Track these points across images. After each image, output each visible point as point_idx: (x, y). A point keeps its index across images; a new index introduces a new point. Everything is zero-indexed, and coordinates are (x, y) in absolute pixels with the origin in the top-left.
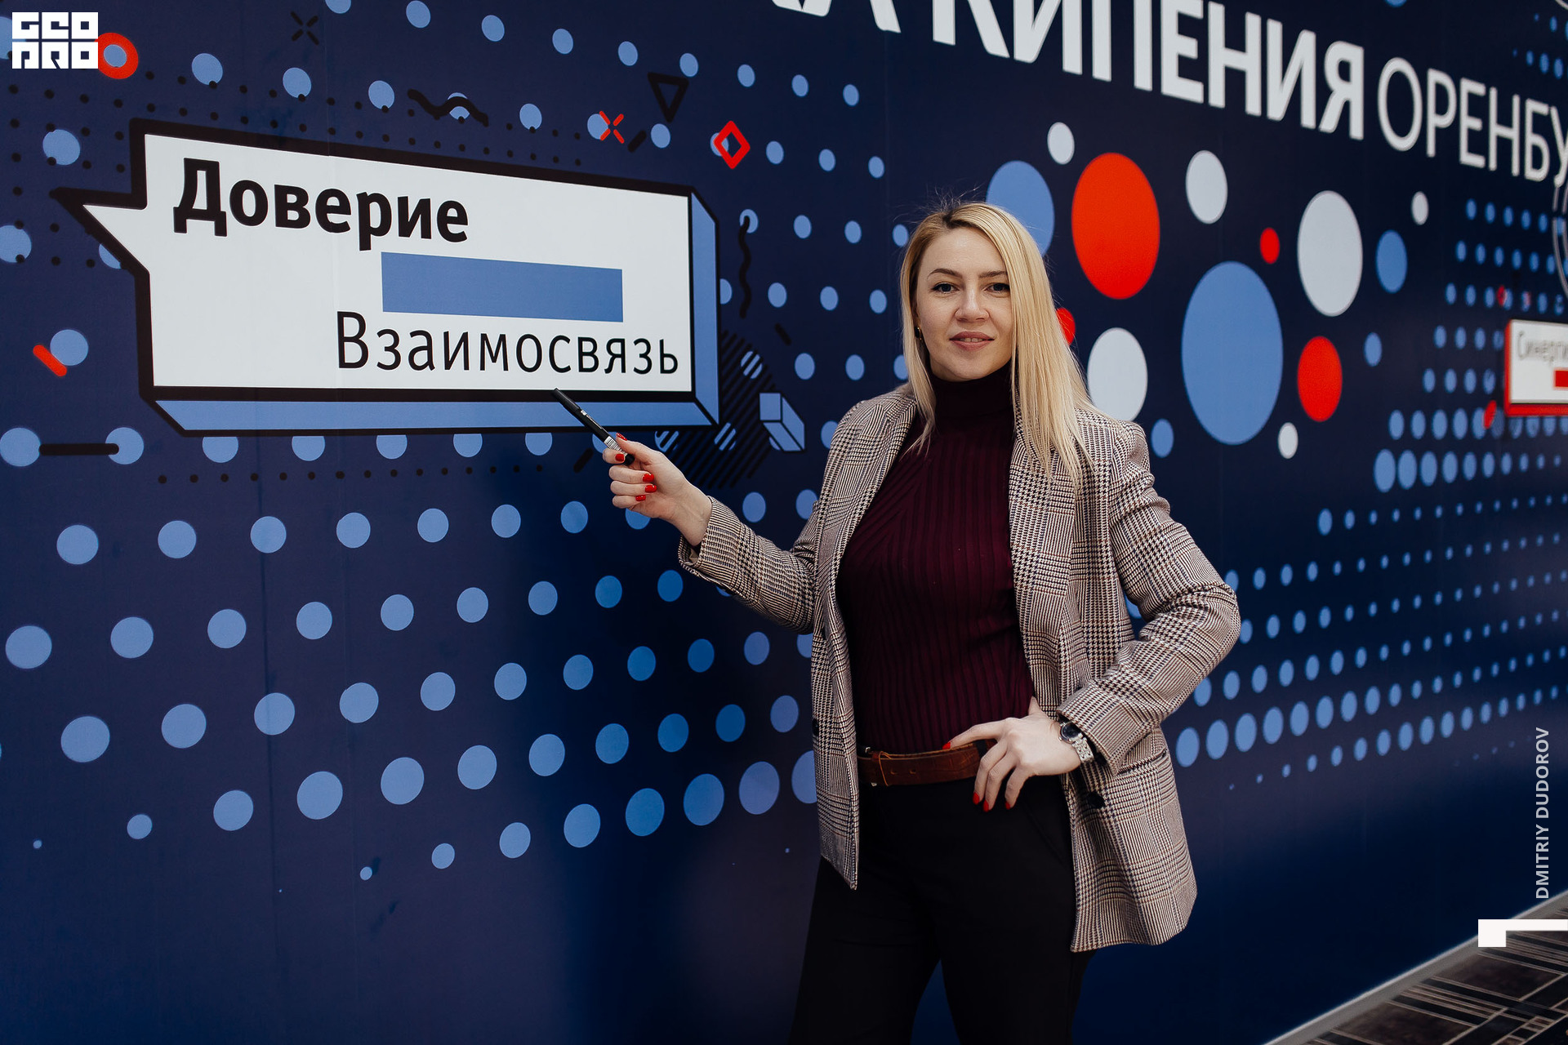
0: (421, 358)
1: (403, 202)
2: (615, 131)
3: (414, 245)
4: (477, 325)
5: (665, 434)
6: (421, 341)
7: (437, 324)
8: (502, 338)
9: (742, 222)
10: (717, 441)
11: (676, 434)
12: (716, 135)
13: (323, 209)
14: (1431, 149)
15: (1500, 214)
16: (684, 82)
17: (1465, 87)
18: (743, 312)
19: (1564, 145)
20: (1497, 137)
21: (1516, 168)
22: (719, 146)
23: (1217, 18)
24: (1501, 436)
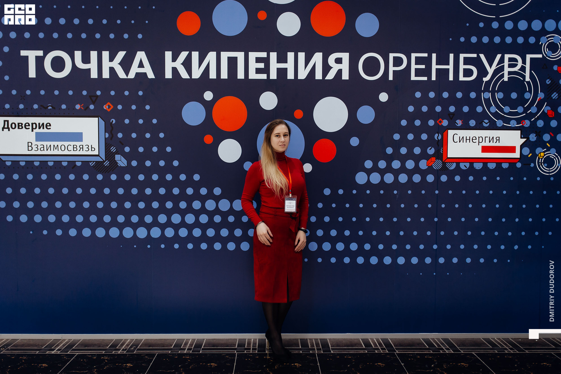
0: (42, 149)
1: (39, 124)
2: (81, 107)
3: (41, 130)
4: (52, 143)
5: (92, 162)
6: (43, 146)
7: (45, 143)
8: (58, 145)
9: (111, 121)
10: (104, 164)
11: (95, 162)
12: (105, 105)
13: (25, 126)
14: (391, 78)
15: (439, 95)
16: (97, 96)
17: (414, 56)
18: (111, 139)
19: (491, 66)
20: (436, 69)
21: (451, 78)
22: (105, 107)
23: (273, 56)
24: (439, 168)
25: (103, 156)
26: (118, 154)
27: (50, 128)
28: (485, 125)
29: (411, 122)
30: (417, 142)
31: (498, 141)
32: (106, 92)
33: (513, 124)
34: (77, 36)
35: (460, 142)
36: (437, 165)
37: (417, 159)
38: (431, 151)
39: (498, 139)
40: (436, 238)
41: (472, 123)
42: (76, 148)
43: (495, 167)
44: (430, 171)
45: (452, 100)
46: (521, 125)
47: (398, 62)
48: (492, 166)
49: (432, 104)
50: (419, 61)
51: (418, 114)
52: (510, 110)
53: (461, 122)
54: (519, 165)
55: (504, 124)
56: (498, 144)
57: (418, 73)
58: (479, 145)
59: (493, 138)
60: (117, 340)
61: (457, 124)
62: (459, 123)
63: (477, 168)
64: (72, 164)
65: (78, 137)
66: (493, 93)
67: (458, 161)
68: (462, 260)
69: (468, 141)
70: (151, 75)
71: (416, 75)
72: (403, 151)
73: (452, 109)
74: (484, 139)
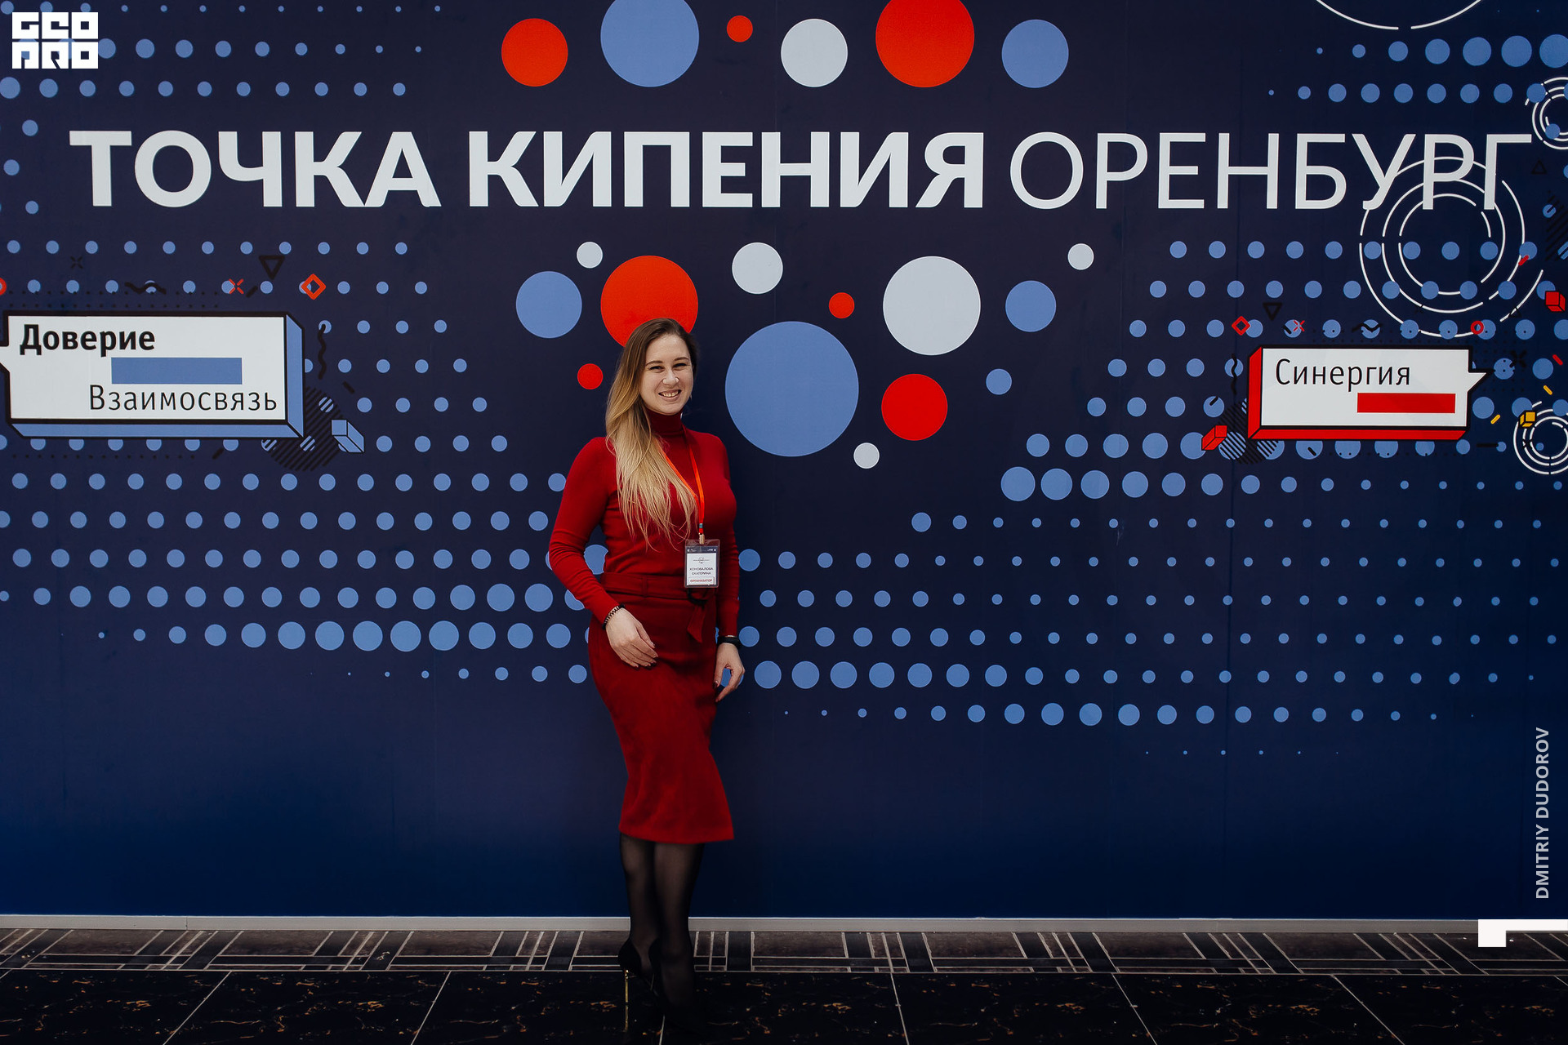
0: (130, 404)
1: (122, 334)
2: (238, 289)
3: (128, 353)
4: (158, 389)
5: (268, 441)
6: (132, 397)
7: (138, 389)
8: (173, 395)
9: (320, 328)
10: (301, 446)
11: (275, 442)
12: (301, 284)
13: (84, 340)
14: (1101, 202)
15: (1237, 250)
16: (282, 257)
17: (1166, 139)
18: (320, 376)
19: (1385, 168)
20: (1231, 177)
21: (1272, 202)
22: (304, 288)
23: (772, 142)
24: (1238, 457)
25: (298, 423)
26: (341, 418)
27: (152, 348)
28: (1367, 334)
29: (1157, 327)
30: (1176, 381)
31: (1404, 379)
32: (305, 248)
33: (1449, 330)
34: (225, 89)
35: (1296, 382)
36: (1232, 446)
37: (1174, 431)
38: (1214, 408)
39: (1405, 375)
40: (1227, 653)
41: (1332, 328)
42: (223, 401)
43: (1397, 453)
44: (1211, 462)
45: (1276, 264)
46: (1471, 333)
47: (1121, 157)
48: (1386, 449)
49: (1217, 276)
50: (1180, 154)
51: (1178, 303)
52: (1440, 293)
53: (1299, 325)
54: (1463, 447)
55: (1423, 332)
56: (1403, 389)
57: (1180, 187)
58: (1350, 390)
59: (1390, 370)
60: (340, 932)
61: (1290, 332)
62: (1294, 328)
63: (1345, 456)
64: (212, 445)
65: (228, 370)
66: (1391, 243)
67: (1290, 435)
68: (1300, 715)
69: (1319, 379)
70: (430, 198)
71: (1173, 195)
72: (1137, 407)
73: (1274, 289)
74: (1365, 374)
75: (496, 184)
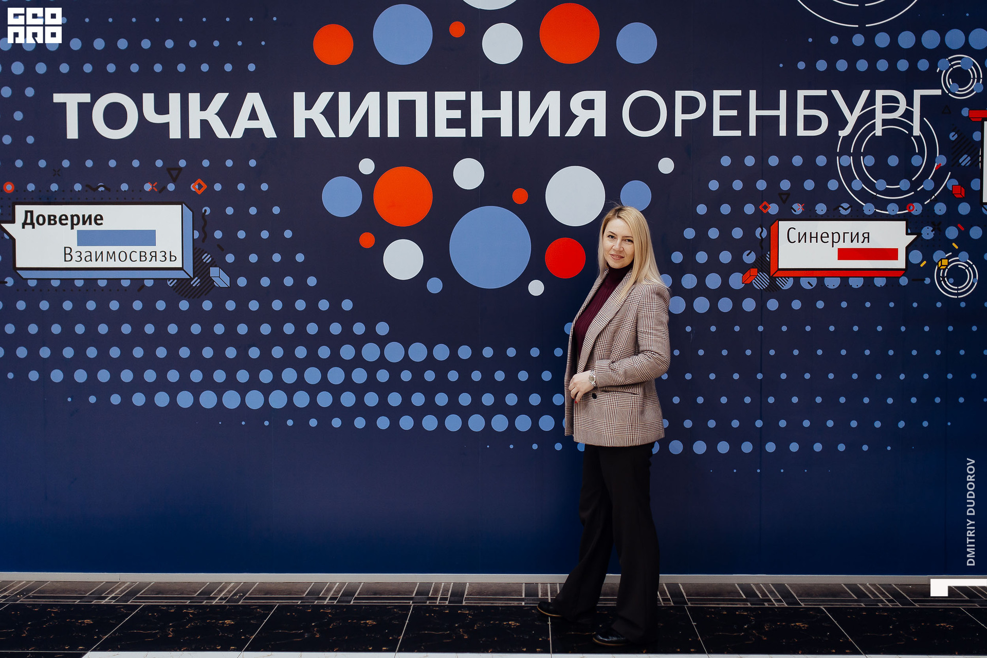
0: (88, 259)
1: (84, 216)
2: (154, 188)
3: (87, 227)
4: (105, 249)
5: (172, 280)
6: (89, 254)
7: (93, 249)
8: (114, 252)
9: (203, 211)
10: (192, 283)
11: (176, 281)
12: (193, 184)
13: (61, 219)
14: (678, 133)
15: (762, 160)
16: (180, 169)
17: (717, 94)
18: (203, 240)
19: (852, 111)
20: (757, 117)
21: (783, 132)
22: (194, 187)
23: (477, 97)
24: (765, 288)
25: (190, 269)
26: (216, 266)
27: (101, 224)
28: (843, 212)
29: (714, 208)
30: (726, 242)
31: (866, 239)
32: (194, 163)
33: (893, 209)
34: (146, 68)
35: (799, 241)
36: (761, 281)
37: (725, 272)
38: (749, 258)
39: (867, 237)
40: (760, 409)
41: (821, 208)
42: (144, 256)
43: (863, 285)
44: (748, 291)
45: (786, 170)
46: (907, 211)
47: (690, 105)
48: (856, 283)
49: (750, 177)
50: (726, 103)
51: (726, 194)
52: (887, 186)
53: (801, 207)
54: (904, 281)
55: (877, 210)
56: (866, 245)
57: (726, 123)
58: (833, 247)
59: (858, 234)
60: (213, 583)
61: (795, 211)
62: (798, 208)
63: (831, 287)
64: (138, 284)
65: (148, 237)
66: (857, 156)
67: (797, 274)
68: (806, 447)
69: (814, 240)
70: (270, 132)
71: (722, 128)
72: (702, 257)
73: (785, 185)
74: (842, 236)
75: (310, 124)
